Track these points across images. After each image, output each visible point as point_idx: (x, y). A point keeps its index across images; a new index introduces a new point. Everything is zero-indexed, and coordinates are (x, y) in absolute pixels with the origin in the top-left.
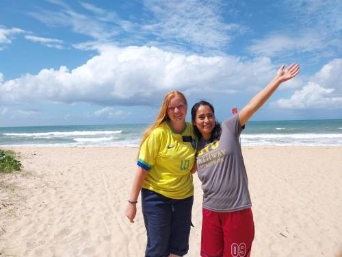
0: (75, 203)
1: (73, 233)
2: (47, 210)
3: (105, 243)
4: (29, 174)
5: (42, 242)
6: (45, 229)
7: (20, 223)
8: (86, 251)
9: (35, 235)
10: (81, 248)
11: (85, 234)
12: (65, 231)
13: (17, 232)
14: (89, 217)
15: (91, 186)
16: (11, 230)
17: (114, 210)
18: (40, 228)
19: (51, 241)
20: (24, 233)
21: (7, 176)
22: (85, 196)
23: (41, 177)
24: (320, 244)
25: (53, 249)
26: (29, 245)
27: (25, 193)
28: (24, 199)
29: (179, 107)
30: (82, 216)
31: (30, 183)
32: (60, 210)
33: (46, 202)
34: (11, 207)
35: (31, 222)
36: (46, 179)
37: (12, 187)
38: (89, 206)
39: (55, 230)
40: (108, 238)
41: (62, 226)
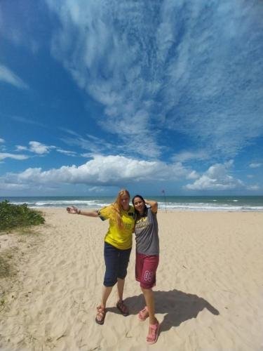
0: (71, 244)
1: (68, 263)
2: (54, 249)
3: (84, 270)
4: (49, 226)
5: (49, 269)
6: (52, 260)
7: (39, 256)
8: (73, 275)
9: (46, 264)
10: (71, 273)
11: (74, 264)
12: (63, 262)
13: (36, 262)
14: (77, 254)
15: (81, 232)
16: (33, 260)
17: (92, 248)
18: (49, 260)
19: (54, 268)
20: (40, 262)
21: (36, 227)
22: (77, 240)
23: (55, 228)
24: (205, 273)
25: (54, 273)
26: (41, 270)
27: (44, 238)
28: (43, 241)
29: (126, 199)
30: (74, 252)
31: (48, 231)
32: (61, 249)
33: (55, 243)
34: (34, 247)
35: (45, 256)
36: (57, 229)
37: (37, 234)
38: (78, 246)
39: (57, 261)
40: (86, 267)
41: (62, 258)
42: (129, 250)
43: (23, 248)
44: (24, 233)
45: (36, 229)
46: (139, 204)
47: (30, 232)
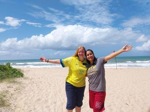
0: (44, 89)
1: (42, 100)
2: (32, 92)
3: (54, 104)
4: (26, 78)
5: (30, 103)
6: (32, 99)
7: (22, 96)
8: (46, 107)
9: (28, 100)
10: (45, 106)
11: (46, 101)
12: (39, 100)
13: (22, 99)
14: (48, 95)
15: (50, 83)
16: (19, 98)
17: (58, 92)
18: (30, 98)
19: (33, 103)
20: (24, 100)
21: (18, 79)
22: (48, 87)
23: (31, 80)
25: (34, 106)
26: (25, 104)
27: (25, 85)
28: (24, 87)
30: (46, 94)
31: (27, 82)
32: (37, 92)
33: (33, 89)
34: (19, 90)
35: (26, 96)
36: (33, 80)
37: (20, 83)
38: (49, 91)
39: (35, 99)
40: (55, 103)
41: (38, 98)
42: (84, 88)
43: (11, 91)
44: (11, 82)
45: (18, 80)
46: (90, 56)
47: (14, 82)
